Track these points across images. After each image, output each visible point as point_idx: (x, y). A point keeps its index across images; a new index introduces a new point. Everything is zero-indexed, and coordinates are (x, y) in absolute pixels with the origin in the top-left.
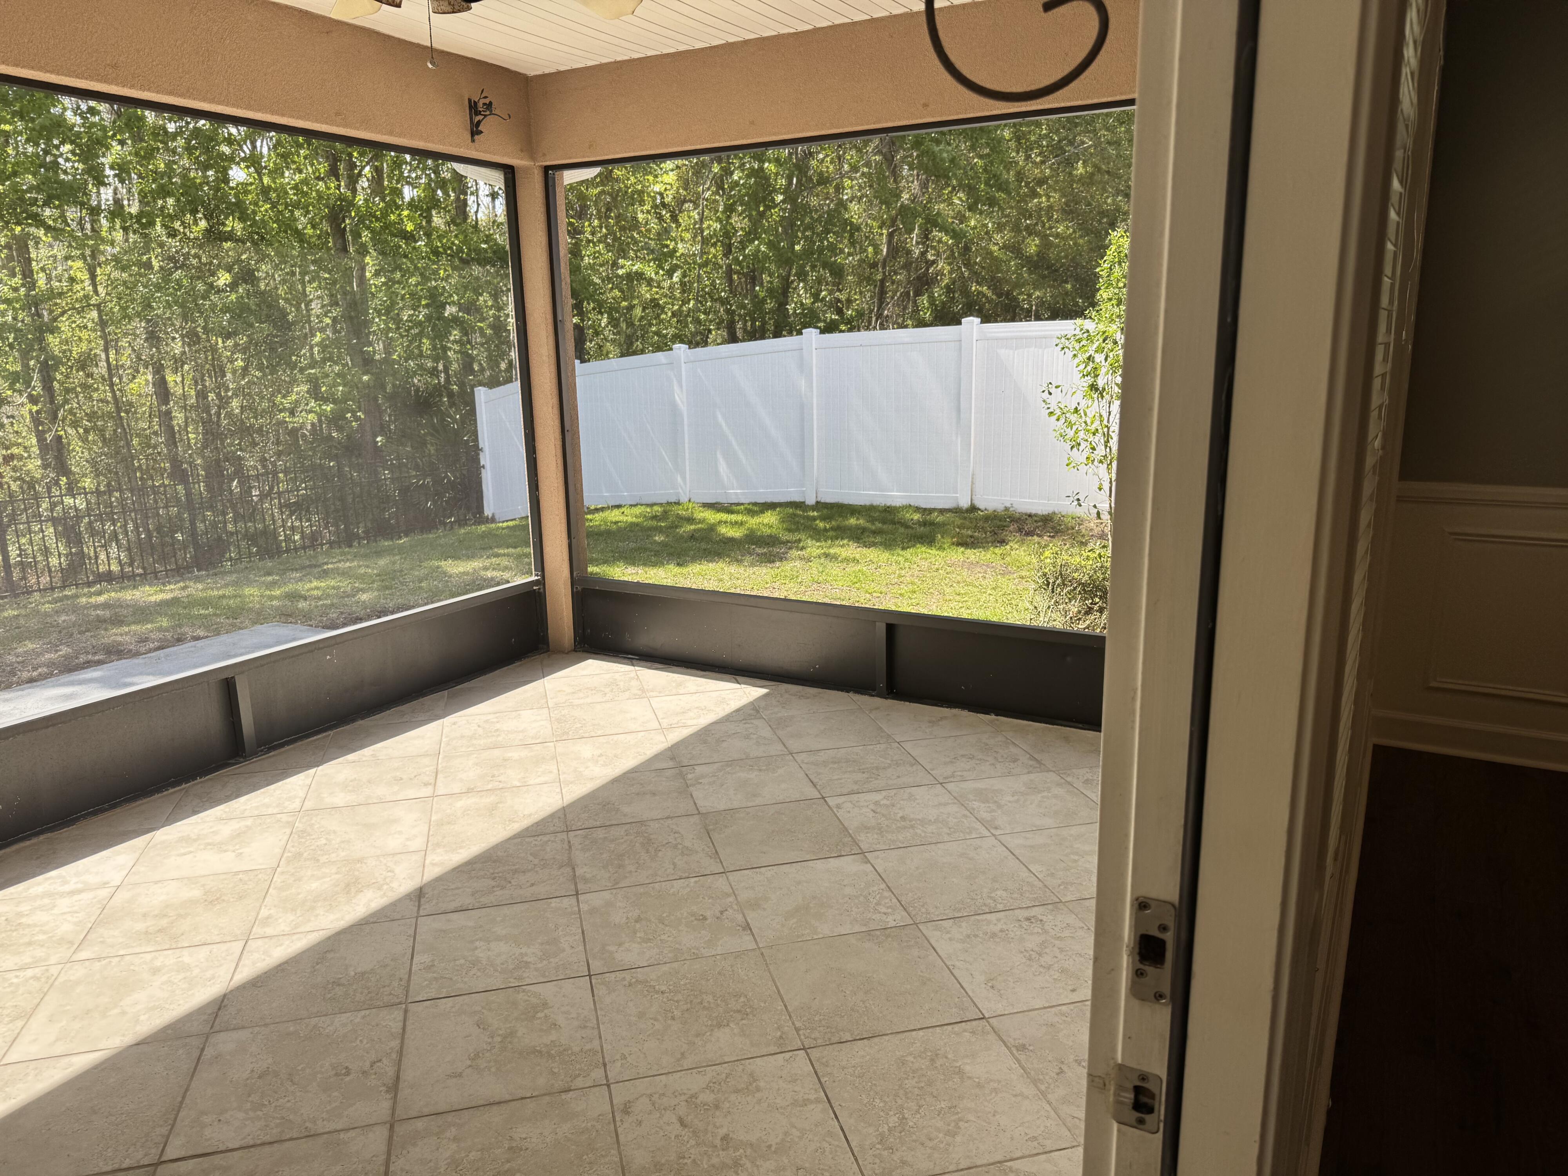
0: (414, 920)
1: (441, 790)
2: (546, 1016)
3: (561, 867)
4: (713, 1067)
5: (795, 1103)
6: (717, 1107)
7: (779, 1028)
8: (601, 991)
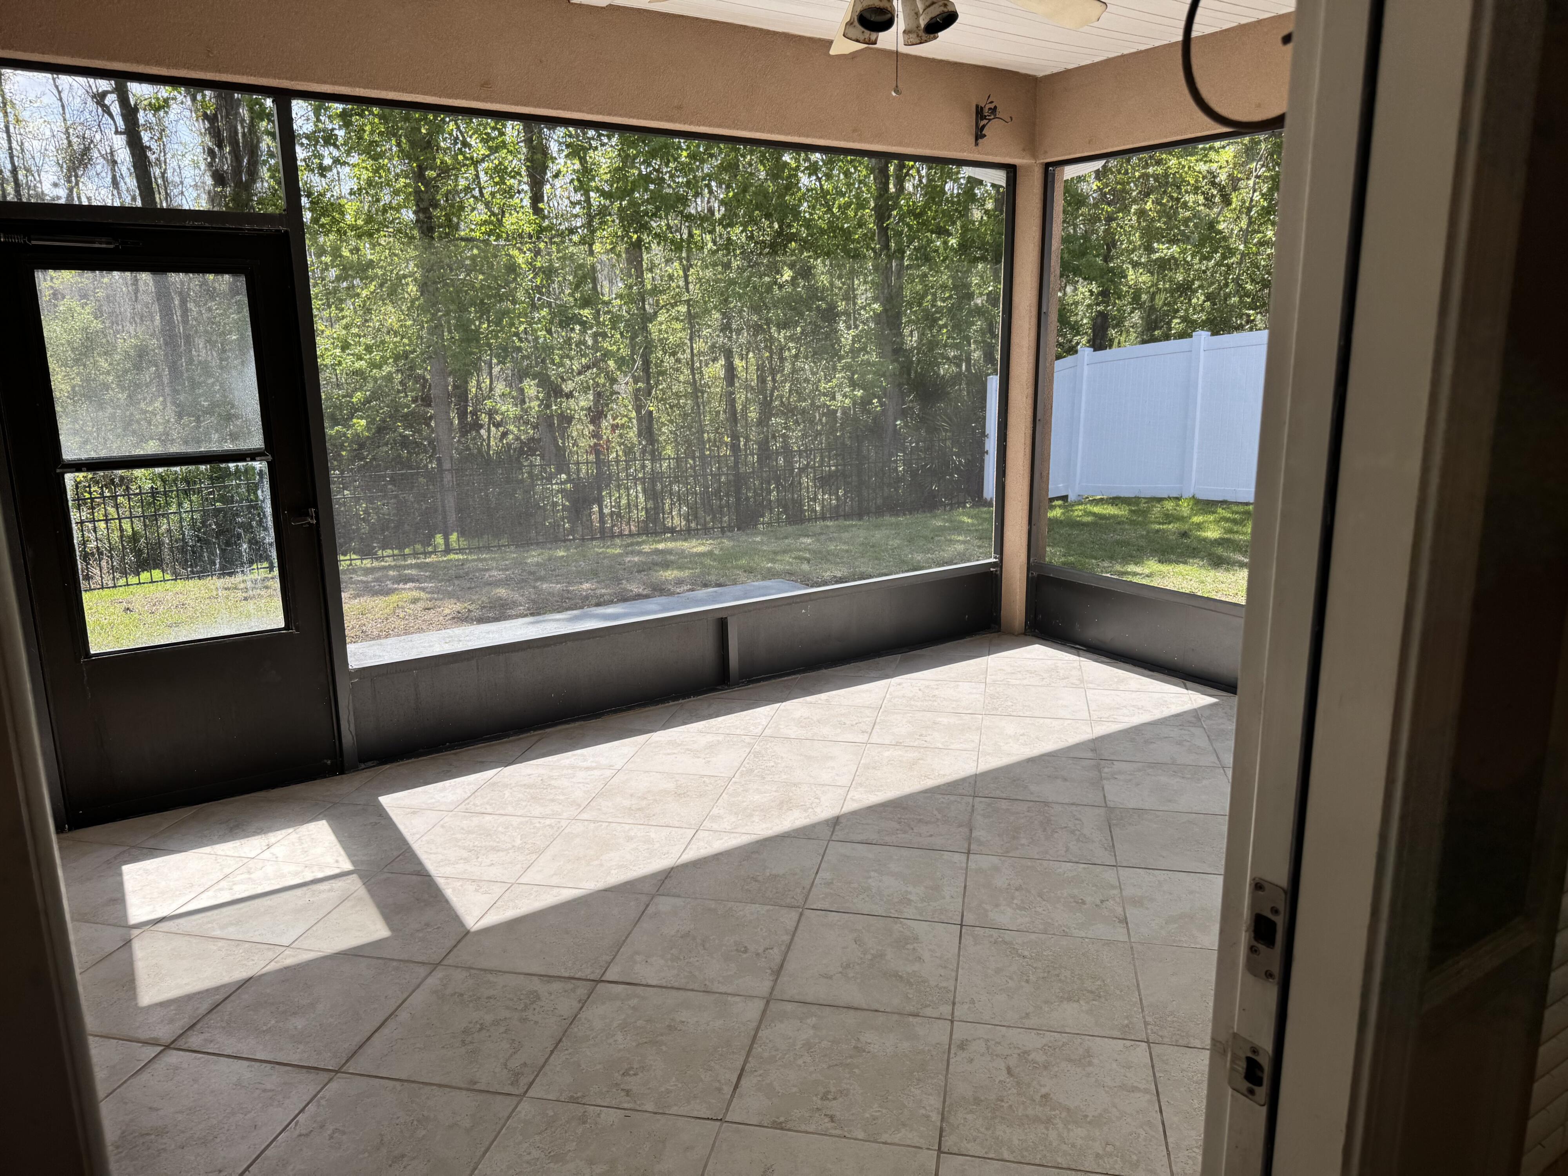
0: (826, 843)
1: (875, 739)
2: (914, 949)
3: (960, 826)
4: (1052, 1034)
5: (1123, 1087)
6: (1046, 1068)
7: (1127, 1017)
8: (967, 940)
